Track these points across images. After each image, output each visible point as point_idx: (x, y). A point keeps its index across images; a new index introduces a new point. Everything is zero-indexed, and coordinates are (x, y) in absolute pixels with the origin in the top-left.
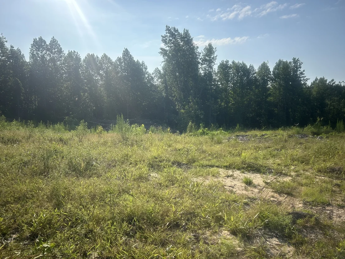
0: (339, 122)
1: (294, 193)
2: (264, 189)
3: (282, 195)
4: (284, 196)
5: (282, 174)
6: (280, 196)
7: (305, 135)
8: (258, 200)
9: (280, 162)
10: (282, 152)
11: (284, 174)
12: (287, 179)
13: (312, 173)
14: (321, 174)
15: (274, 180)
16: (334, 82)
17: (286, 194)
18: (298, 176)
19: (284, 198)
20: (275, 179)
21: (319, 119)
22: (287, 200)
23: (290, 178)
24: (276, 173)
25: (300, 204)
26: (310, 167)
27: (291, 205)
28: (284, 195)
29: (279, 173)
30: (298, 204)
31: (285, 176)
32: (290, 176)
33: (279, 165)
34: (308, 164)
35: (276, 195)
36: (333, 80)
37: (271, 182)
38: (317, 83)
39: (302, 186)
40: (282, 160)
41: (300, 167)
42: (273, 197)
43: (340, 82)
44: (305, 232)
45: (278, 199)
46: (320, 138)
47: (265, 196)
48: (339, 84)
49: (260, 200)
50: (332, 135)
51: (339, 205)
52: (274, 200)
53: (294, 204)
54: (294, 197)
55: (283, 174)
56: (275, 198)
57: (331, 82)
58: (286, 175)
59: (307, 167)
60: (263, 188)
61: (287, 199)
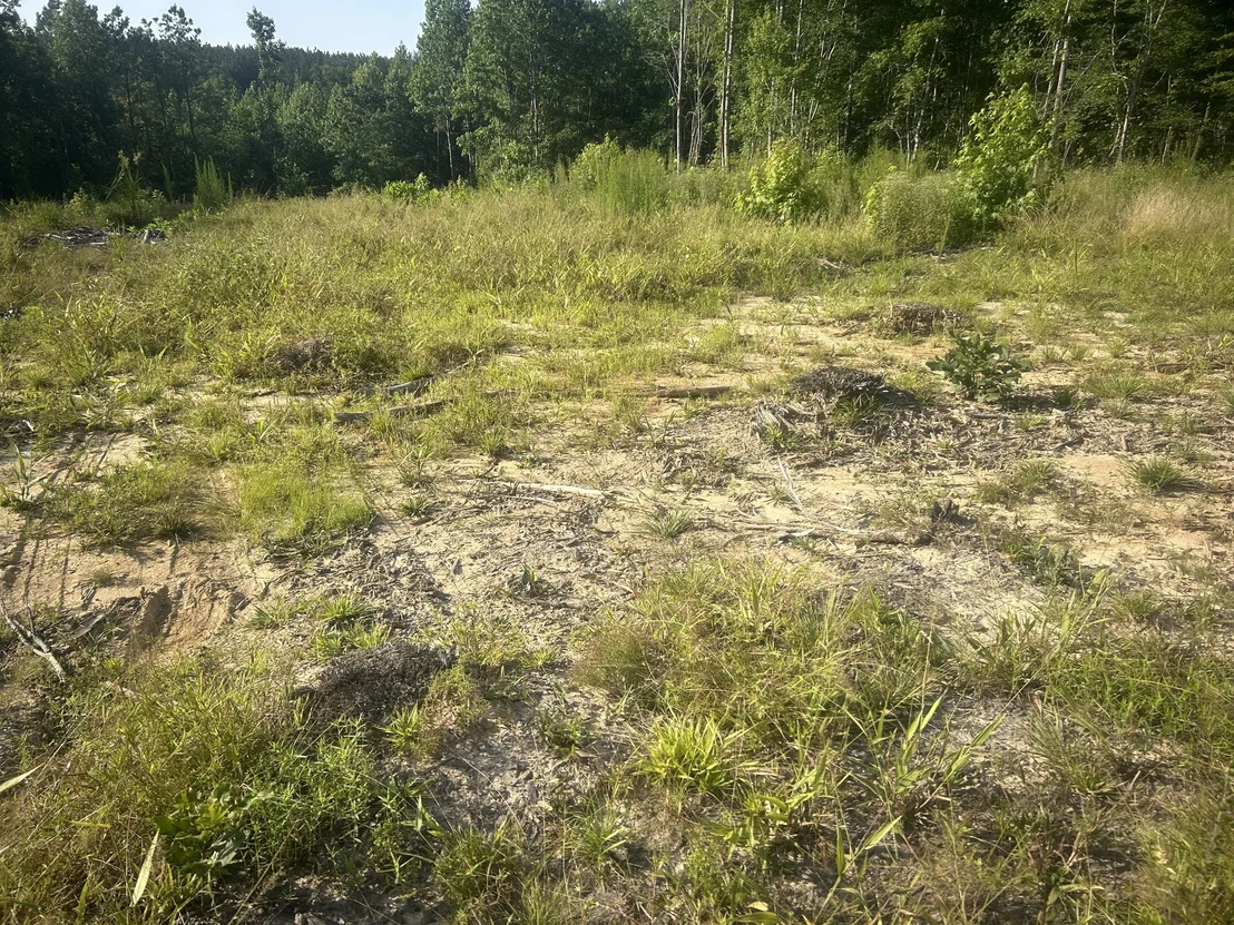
0: (201, 168)
1: (198, 518)
2: (29, 549)
3: (146, 550)
4: (160, 553)
5: (86, 432)
6: (142, 562)
7: (87, 231)
8: (30, 640)
9: (43, 371)
10: (27, 317)
11: (97, 429)
12: (127, 452)
13: (217, 391)
14: (253, 387)
15: (62, 475)
16: (123, 17)
17: (163, 536)
18: (165, 419)
19: (167, 559)
20: (61, 466)
21: (126, 161)
22: (186, 568)
23: (136, 442)
24: (54, 433)
25: (258, 564)
26: (193, 364)
27: (221, 593)
28: (158, 545)
29: (69, 430)
30: (248, 568)
31: (107, 439)
32: (130, 429)
33: (42, 384)
34: (176, 351)
35: (114, 562)
36: (118, 12)
37: (50, 495)
38: (61, 19)
39: (212, 465)
40: (45, 358)
41: (157, 375)
42: (106, 581)
43: (144, 21)
44: (460, 783)
45: (137, 582)
46: (151, 236)
47: (56, 595)
48: (144, 29)
49: (39, 634)
50: (191, 219)
51: (411, 509)
52: (123, 601)
53: (233, 579)
54: (212, 540)
55: (92, 428)
56: (122, 582)
57: (114, 19)
58: (107, 430)
59: (184, 368)
60: (21, 546)
61: (184, 566)
